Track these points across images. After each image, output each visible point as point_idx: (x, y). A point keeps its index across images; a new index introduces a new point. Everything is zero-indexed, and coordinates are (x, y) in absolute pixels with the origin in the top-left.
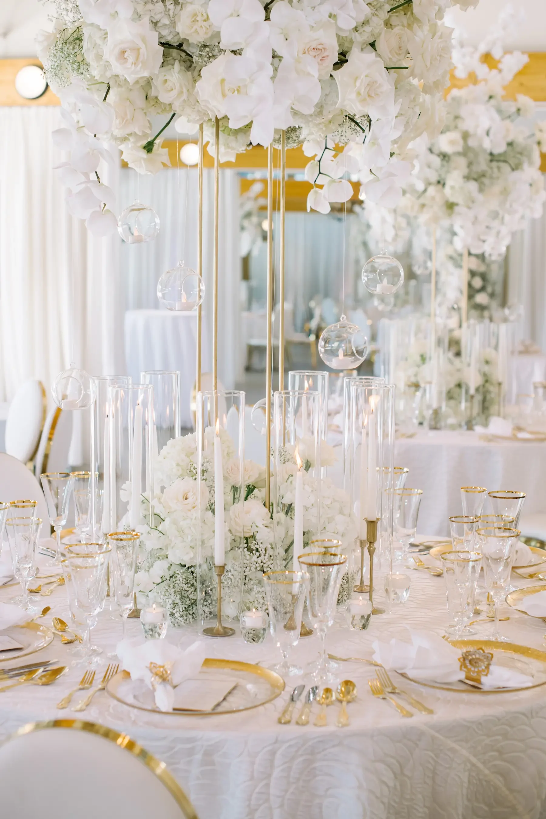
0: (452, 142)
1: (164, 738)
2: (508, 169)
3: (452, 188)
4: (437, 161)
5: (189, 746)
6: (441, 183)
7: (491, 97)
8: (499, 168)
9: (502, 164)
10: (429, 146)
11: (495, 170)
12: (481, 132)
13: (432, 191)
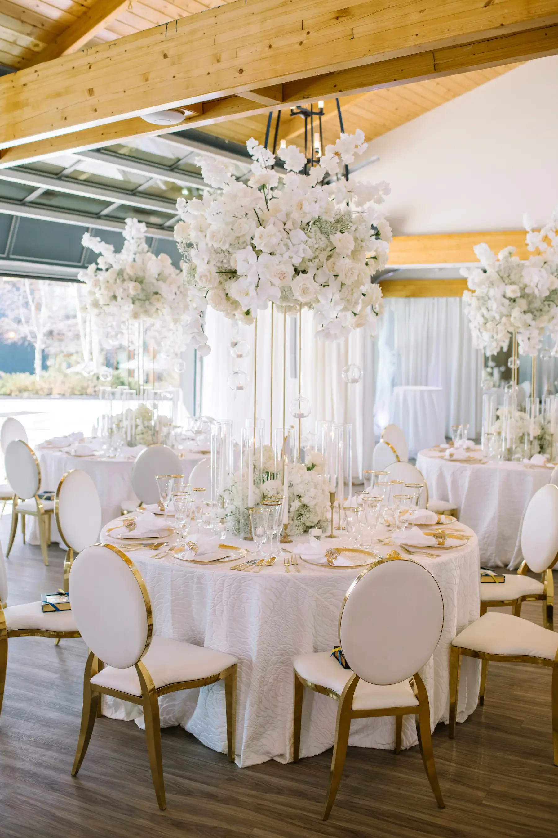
0: (513, 291)
1: (182, 571)
2: (555, 306)
3: (515, 318)
4: (507, 302)
5: (192, 575)
6: (509, 316)
7: (545, 263)
8: (549, 305)
9: (551, 303)
10: (503, 293)
11: (547, 306)
12: (532, 284)
13: (504, 319)
